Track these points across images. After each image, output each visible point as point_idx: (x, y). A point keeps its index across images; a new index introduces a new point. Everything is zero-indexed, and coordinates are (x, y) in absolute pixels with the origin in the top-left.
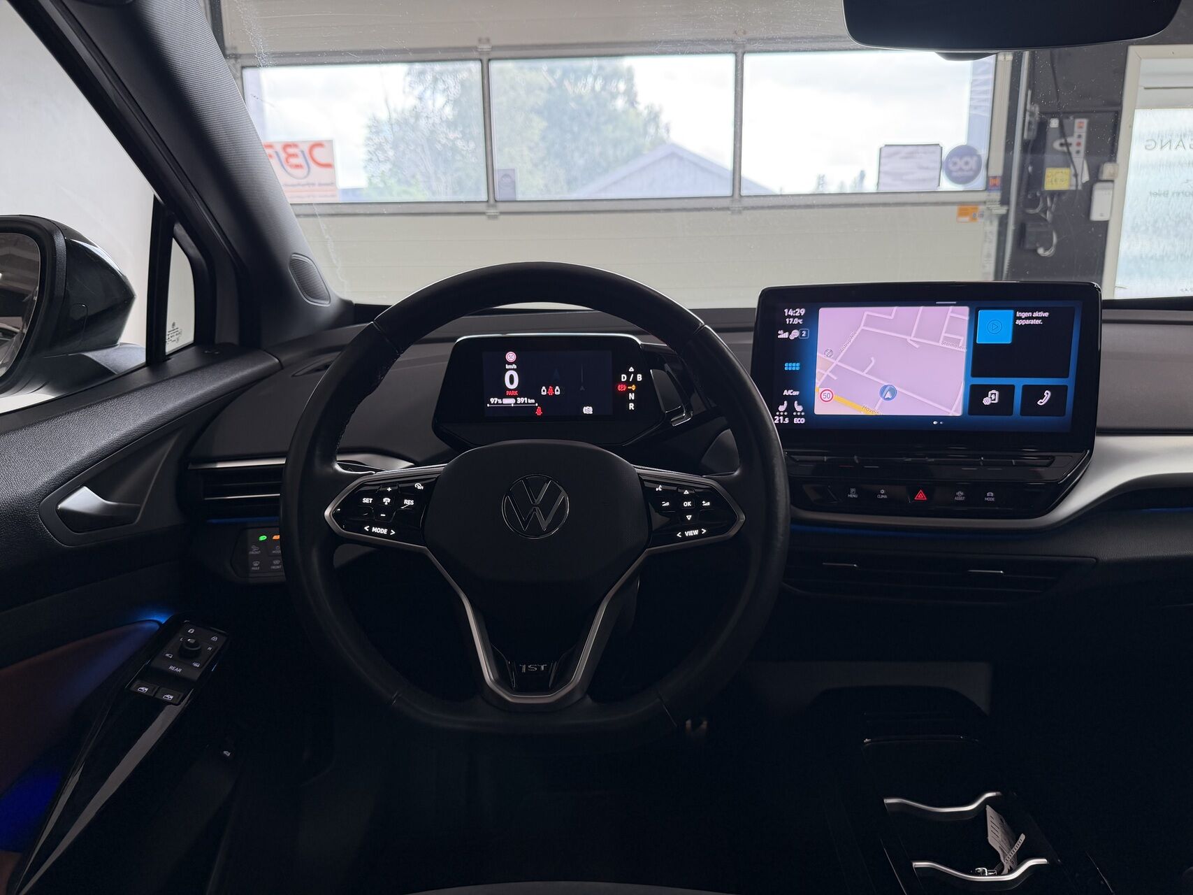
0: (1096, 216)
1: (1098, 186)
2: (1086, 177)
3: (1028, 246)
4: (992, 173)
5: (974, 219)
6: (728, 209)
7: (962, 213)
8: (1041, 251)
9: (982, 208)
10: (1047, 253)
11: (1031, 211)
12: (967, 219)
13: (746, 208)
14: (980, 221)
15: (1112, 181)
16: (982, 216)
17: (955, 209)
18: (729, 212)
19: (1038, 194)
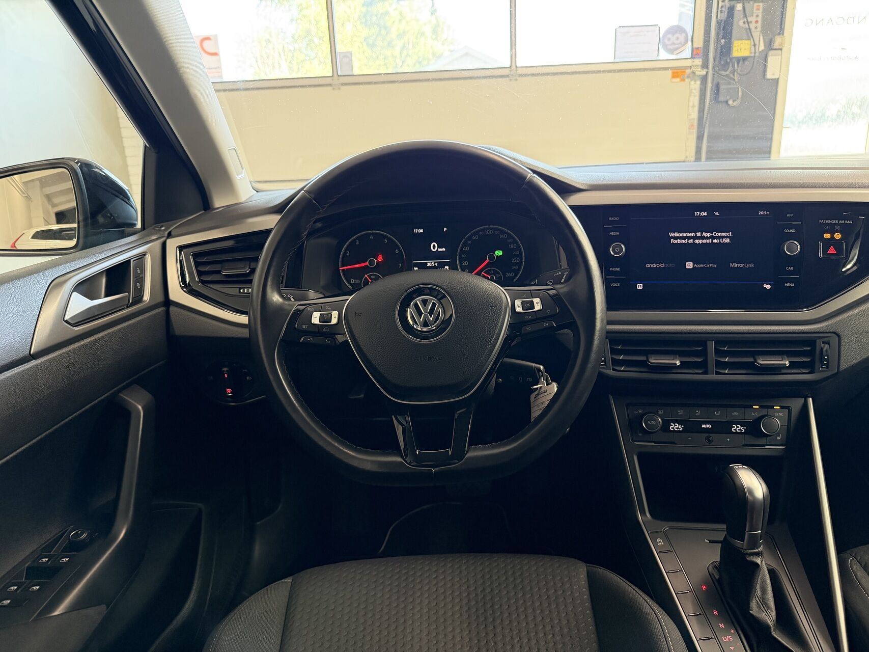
0: (769, 75)
1: (771, 53)
2: (762, 47)
3: (721, 98)
4: (695, 46)
5: (683, 80)
6: (507, 76)
7: (675, 75)
8: (730, 102)
9: (688, 71)
10: (735, 104)
11: (723, 73)
12: (678, 80)
13: (520, 76)
14: (687, 80)
15: (781, 49)
16: (688, 77)
17: (670, 72)
18: (508, 79)
19: (728, 60)
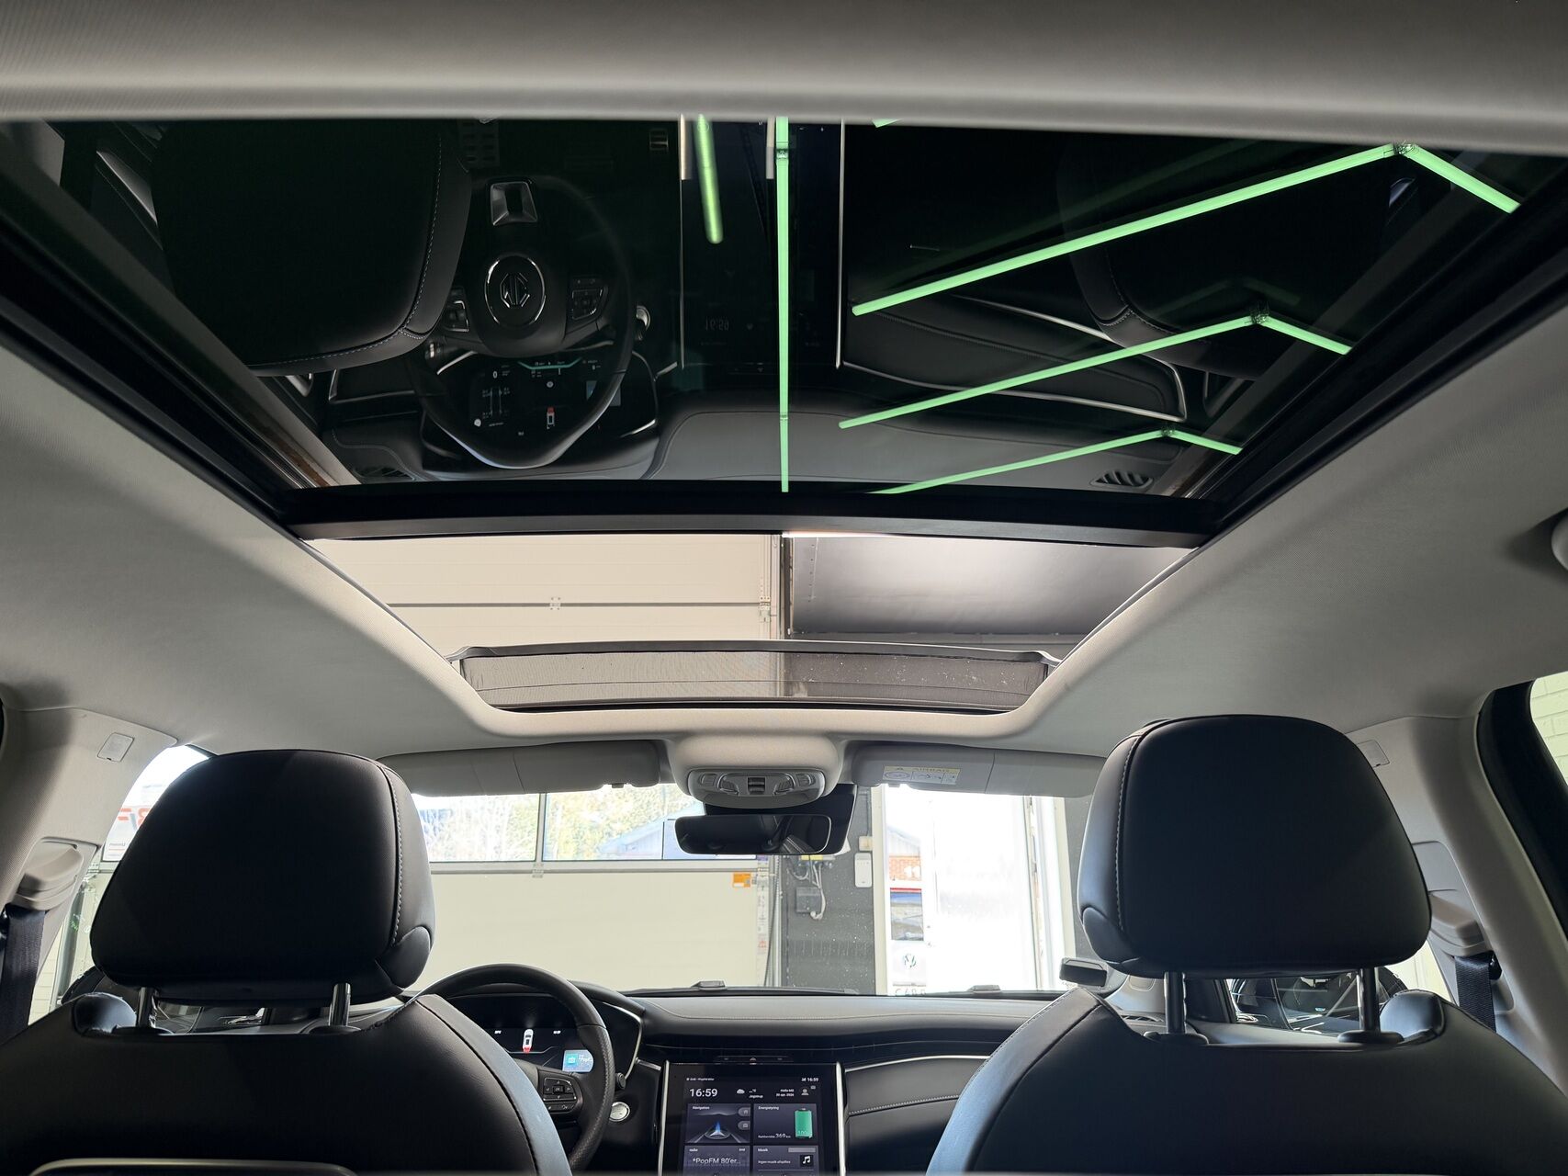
0: (859, 884)
1: (858, 856)
3: (798, 911)
5: (748, 885)
6: (531, 872)
7: (736, 880)
8: (813, 914)
9: (753, 874)
10: (820, 916)
11: (801, 878)
12: (742, 884)
13: (546, 872)
14: (752, 885)
15: (871, 852)
16: (755, 882)
17: (732, 874)
18: (531, 875)
